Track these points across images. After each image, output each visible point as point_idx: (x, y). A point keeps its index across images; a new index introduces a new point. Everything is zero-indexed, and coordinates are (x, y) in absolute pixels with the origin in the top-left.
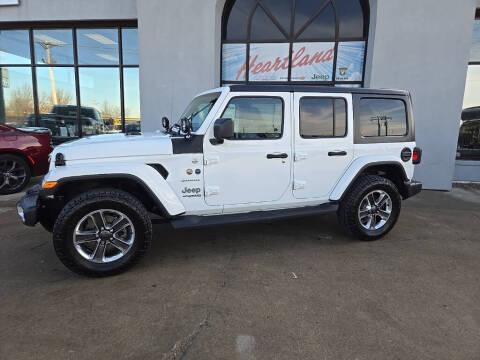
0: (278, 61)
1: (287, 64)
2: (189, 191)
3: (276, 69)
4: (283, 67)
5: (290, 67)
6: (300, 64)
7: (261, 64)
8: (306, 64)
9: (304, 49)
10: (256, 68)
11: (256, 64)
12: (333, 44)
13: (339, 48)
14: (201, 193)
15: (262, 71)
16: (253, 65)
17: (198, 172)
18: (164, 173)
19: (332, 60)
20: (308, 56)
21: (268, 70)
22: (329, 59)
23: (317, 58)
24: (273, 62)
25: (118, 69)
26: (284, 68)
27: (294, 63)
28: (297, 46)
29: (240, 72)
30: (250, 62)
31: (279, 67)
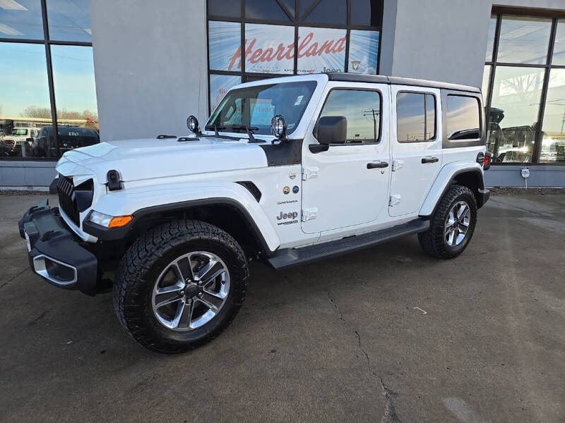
0: (281, 48)
1: (292, 53)
2: (285, 216)
3: (279, 58)
4: (287, 55)
5: (296, 56)
6: (307, 54)
7: (260, 50)
8: (314, 54)
9: (311, 35)
10: (254, 56)
11: (254, 50)
12: (344, 32)
13: (351, 38)
14: (298, 218)
15: (262, 59)
16: (250, 51)
17: (296, 190)
18: (257, 194)
19: (344, 52)
20: (316, 45)
21: (269, 59)
22: (340, 49)
23: (327, 47)
24: (275, 49)
25: (43, 46)
26: (288, 58)
27: (301, 53)
28: (303, 31)
29: (233, 59)
30: (247, 46)
31: (283, 57)
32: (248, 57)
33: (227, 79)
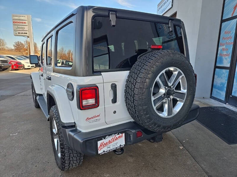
29: (235, 7)
33: (230, 23)
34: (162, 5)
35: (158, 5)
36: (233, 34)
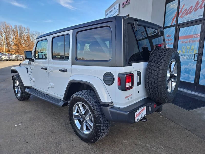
0: (197, 3)
3: (196, 10)
4: (200, 7)
7: (186, 10)
11: (183, 10)
15: (187, 14)
16: (181, 12)
17: (31, 72)
18: (28, 71)
29: (173, 19)
30: (180, 10)
31: (198, 8)
32: (180, 15)
33: (170, 30)
34: (110, 11)
35: (106, 11)
36: (173, 37)
